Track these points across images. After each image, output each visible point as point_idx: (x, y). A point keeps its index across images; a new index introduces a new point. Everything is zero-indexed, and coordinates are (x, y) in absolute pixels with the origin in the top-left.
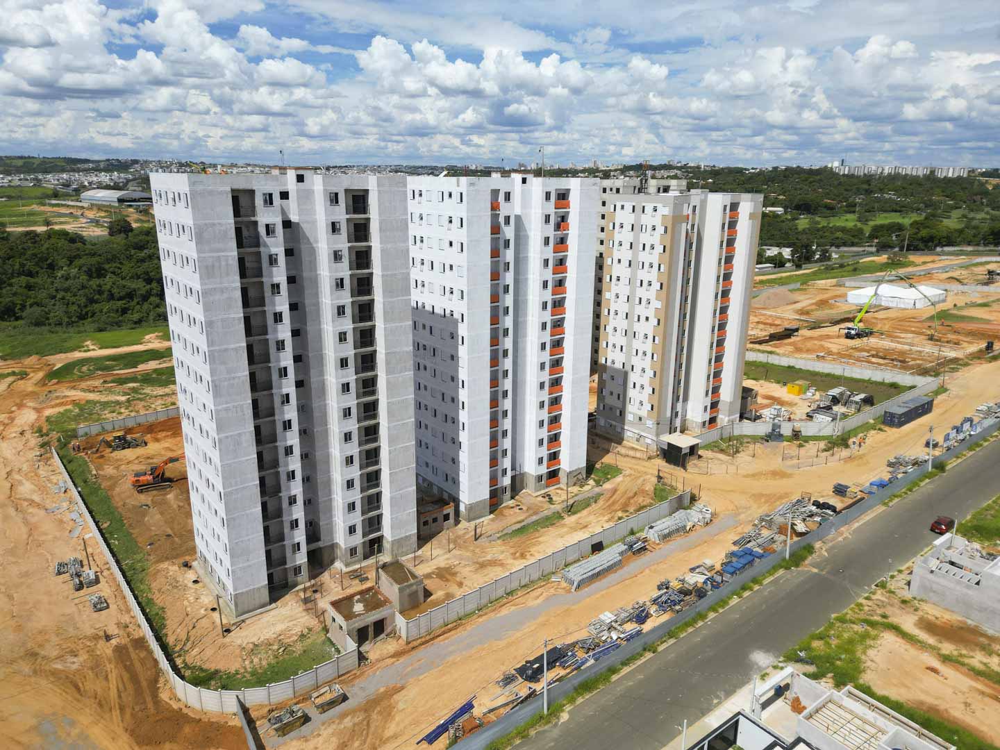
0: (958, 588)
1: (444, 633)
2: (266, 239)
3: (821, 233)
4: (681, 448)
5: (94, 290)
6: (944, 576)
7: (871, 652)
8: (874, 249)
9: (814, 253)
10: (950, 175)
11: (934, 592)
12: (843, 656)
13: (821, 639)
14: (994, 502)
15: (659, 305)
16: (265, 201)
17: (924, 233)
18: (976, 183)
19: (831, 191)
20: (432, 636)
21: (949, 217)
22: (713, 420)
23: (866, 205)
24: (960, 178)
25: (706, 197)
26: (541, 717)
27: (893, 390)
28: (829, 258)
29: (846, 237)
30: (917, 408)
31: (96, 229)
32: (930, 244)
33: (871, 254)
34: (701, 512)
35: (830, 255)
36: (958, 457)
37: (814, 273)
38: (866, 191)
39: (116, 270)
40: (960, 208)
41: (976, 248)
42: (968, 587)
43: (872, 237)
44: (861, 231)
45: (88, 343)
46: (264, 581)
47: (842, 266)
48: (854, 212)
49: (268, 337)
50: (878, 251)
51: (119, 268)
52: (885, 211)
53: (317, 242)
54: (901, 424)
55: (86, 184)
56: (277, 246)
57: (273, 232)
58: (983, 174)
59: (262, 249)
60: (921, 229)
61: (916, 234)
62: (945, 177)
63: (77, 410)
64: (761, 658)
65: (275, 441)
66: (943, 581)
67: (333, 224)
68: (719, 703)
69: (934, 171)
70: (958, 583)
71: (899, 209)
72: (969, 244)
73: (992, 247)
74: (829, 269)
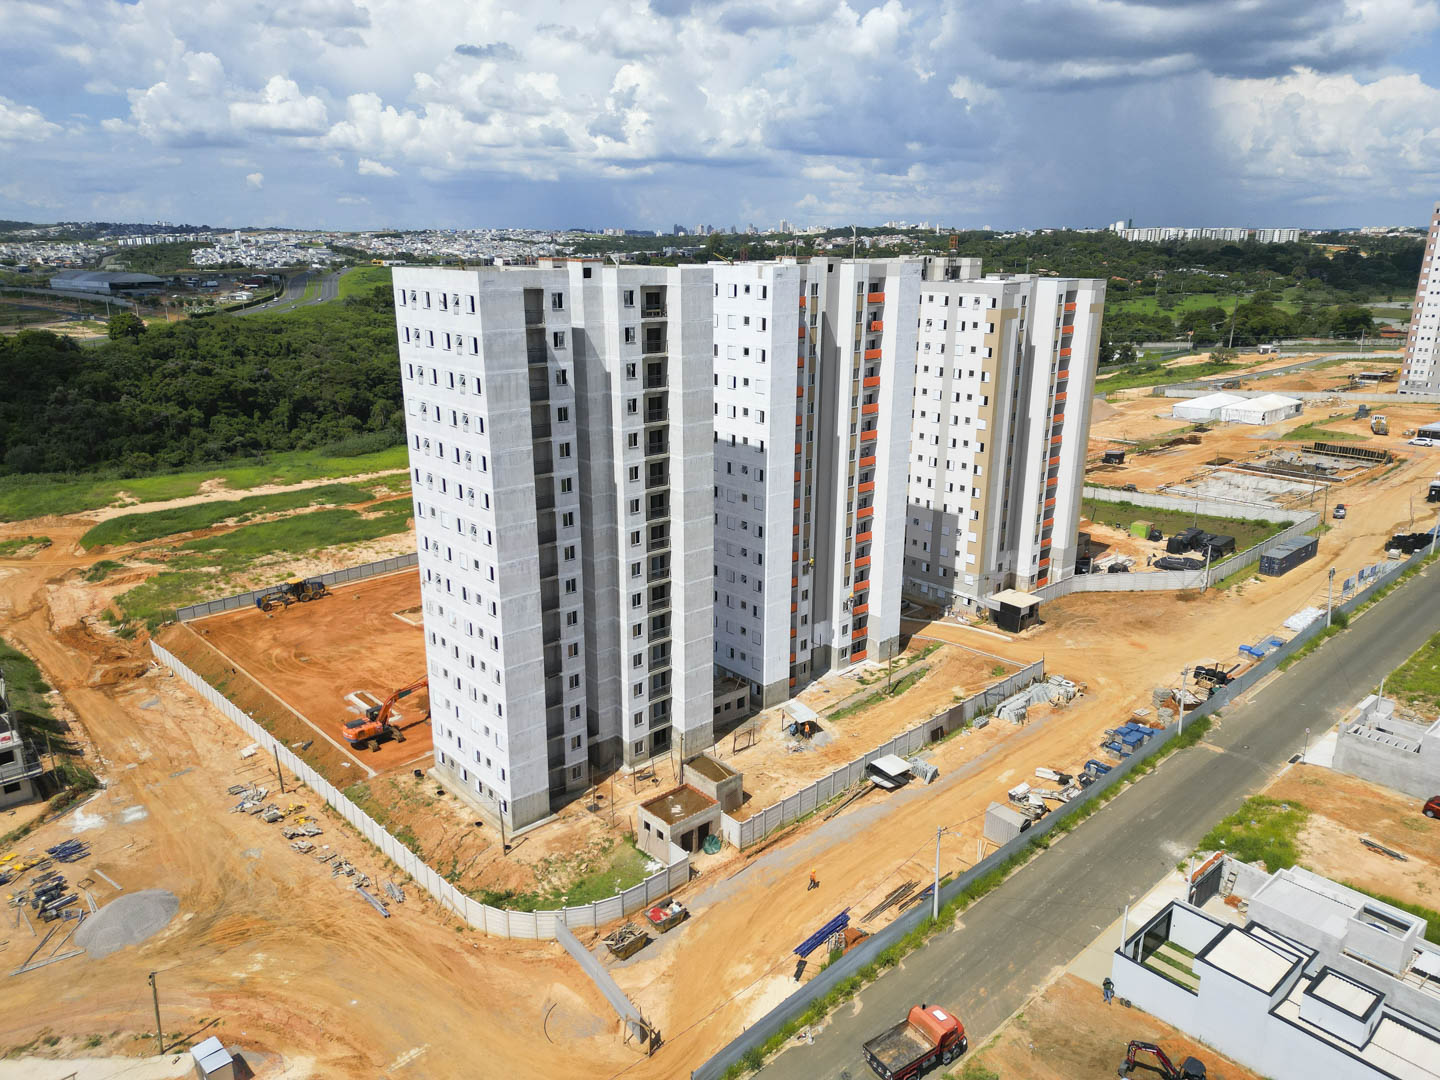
0: (1394, 757)
1: (781, 838)
2: (555, 352)
3: (1114, 323)
4: (1019, 609)
5: (107, 420)
6: (1375, 745)
7: (1301, 835)
8: (1189, 345)
9: (1113, 352)
10: (1276, 240)
11: (1364, 764)
12: (1272, 840)
13: (1241, 823)
14: (1412, 661)
15: (982, 425)
16: (554, 303)
17: (1254, 321)
18: (1312, 252)
19: (1119, 264)
20: (768, 842)
21: (1279, 299)
22: (1042, 574)
23: (1168, 283)
24: (1290, 243)
25: (1035, 285)
26: (933, 924)
27: (1260, 529)
28: (1133, 358)
29: (1151, 329)
30: (1299, 550)
31: (86, 330)
32: (1262, 337)
33: (1185, 352)
34: (1060, 685)
35: (1134, 355)
36: (1358, 610)
37: (1117, 379)
38: (1168, 263)
39: (132, 389)
40: (1293, 286)
41: (1324, 341)
42: (1406, 755)
43: (1185, 327)
44: (1167, 320)
45: (121, 494)
46: (544, 784)
47: (1151, 368)
48: (1153, 293)
49: (553, 475)
50: (1195, 347)
51: (137, 386)
52: (1195, 292)
53: (604, 353)
54: (1282, 571)
55: (39, 260)
56: (565, 359)
57: (562, 342)
58: (1318, 239)
59: (550, 364)
60: (1250, 316)
61: (1244, 324)
62: (1271, 242)
63: (156, 587)
64: (1176, 849)
65: (557, 606)
66: (1373, 750)
67: (627, 330)
68: (1137, 899)
69: (1254, 235)
70: (1394, 751)
71: (1212, 288)
72: (1313, 334)
73: (1343, 340)
74: (1135, 373)
